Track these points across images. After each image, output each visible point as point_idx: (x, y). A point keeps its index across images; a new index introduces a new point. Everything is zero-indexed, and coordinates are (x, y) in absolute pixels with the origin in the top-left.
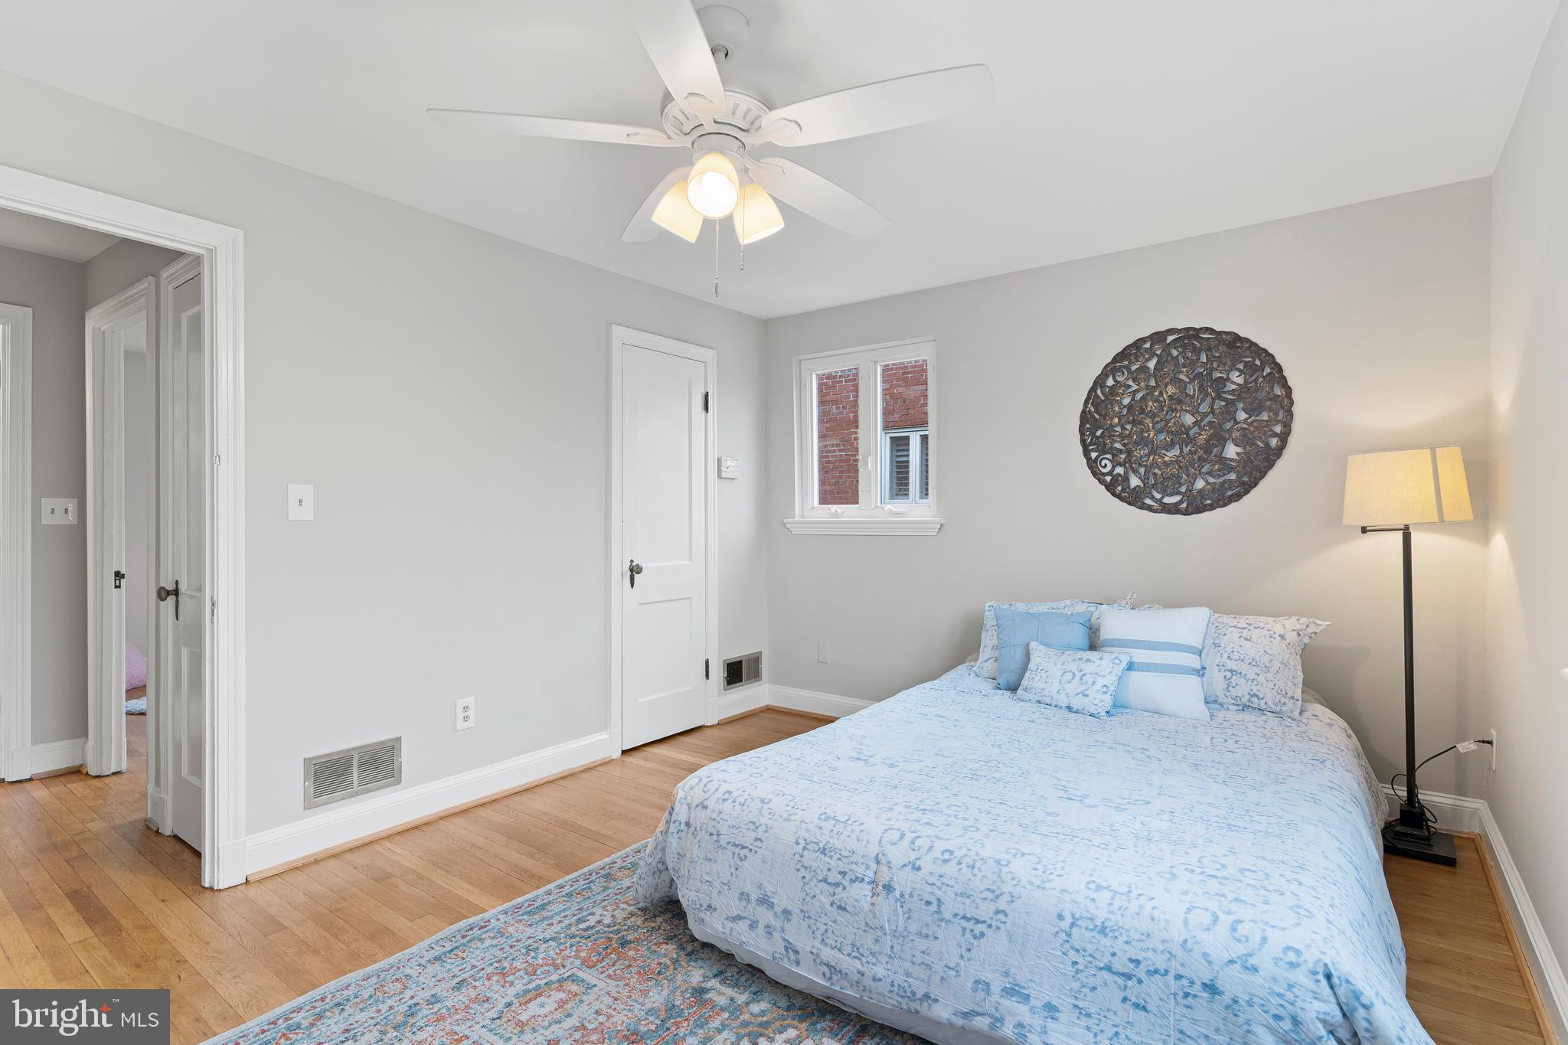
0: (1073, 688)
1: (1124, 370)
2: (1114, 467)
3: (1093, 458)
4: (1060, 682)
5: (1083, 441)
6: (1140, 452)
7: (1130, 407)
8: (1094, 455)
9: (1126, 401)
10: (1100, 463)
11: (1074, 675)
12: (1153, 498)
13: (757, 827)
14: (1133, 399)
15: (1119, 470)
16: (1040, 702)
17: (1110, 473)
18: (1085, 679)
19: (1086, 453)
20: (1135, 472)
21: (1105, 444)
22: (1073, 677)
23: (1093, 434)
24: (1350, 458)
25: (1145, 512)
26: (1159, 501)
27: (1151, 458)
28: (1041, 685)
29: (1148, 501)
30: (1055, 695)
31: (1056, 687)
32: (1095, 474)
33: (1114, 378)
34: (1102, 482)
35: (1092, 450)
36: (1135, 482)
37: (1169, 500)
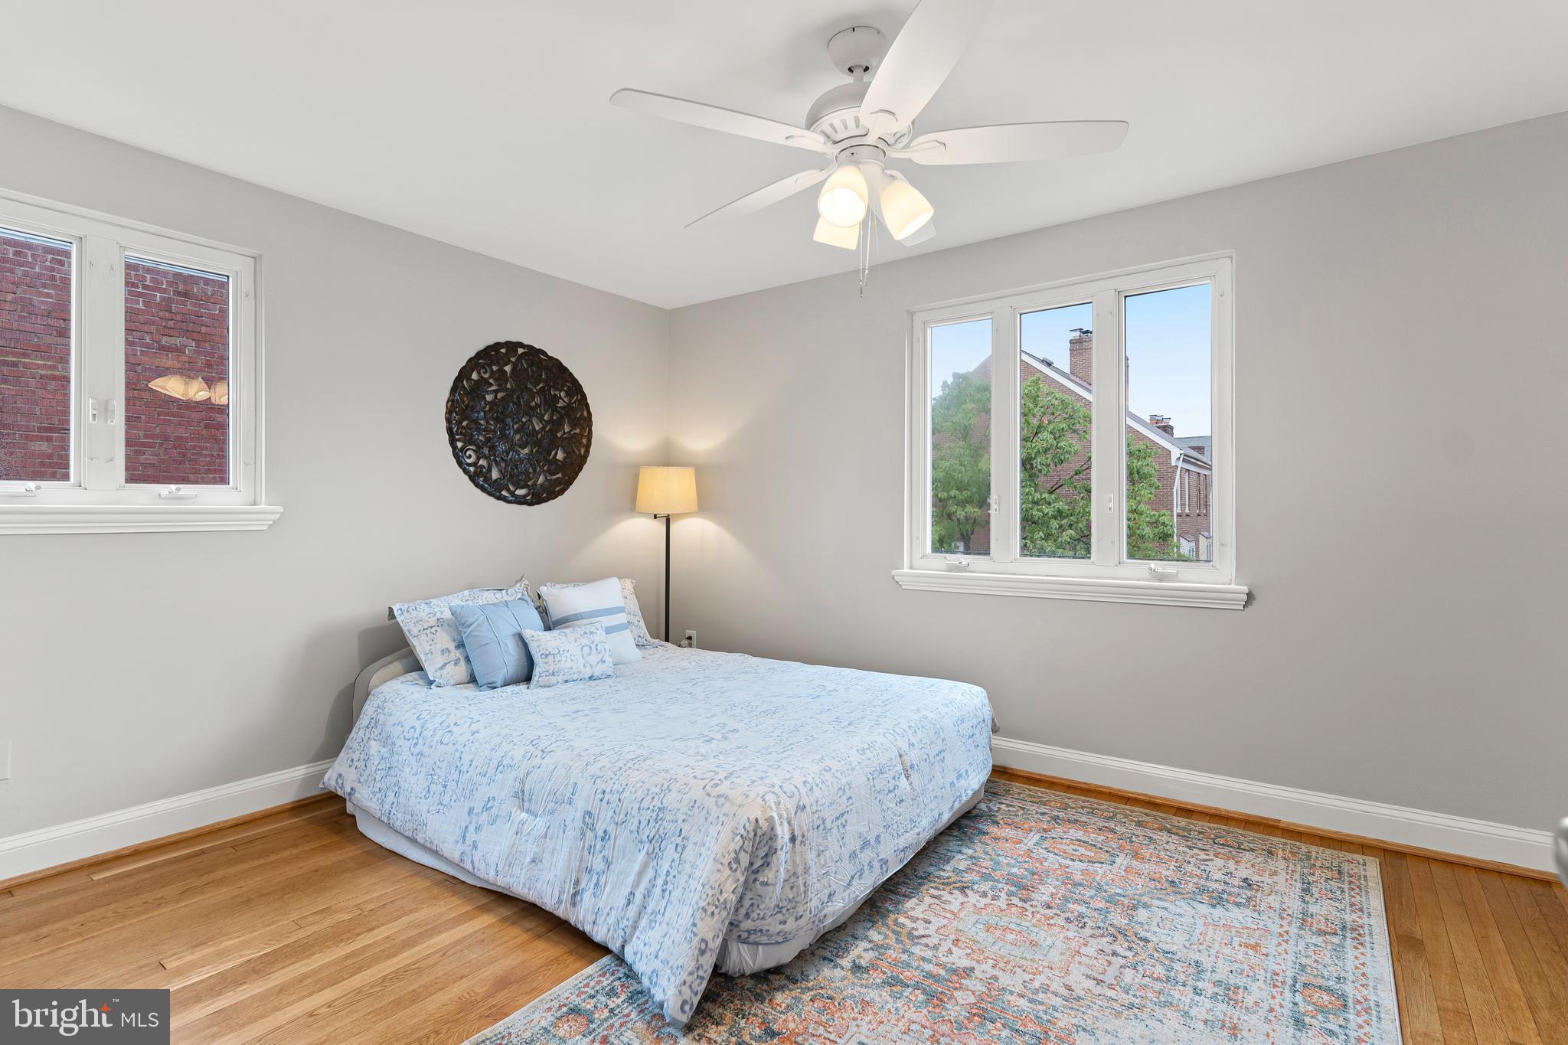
0: (594, 659)
1: (487, 367)
2: (478, 459)
3: (459, 447)
4: (583, 656)
5: (449, 430)
6: (501, 447)
7: (493, 403)
8: (459, 445)
9: (489, 398)
10: (465, 453)
11: (590, 647)
12: (508, 490)
13: (844, 790)
14: (496, 397)
15: (482, 462)
16: (566, 681)
17: (475, 464)
18: (599, 647)
19: (453, 442)
20: (497, 464)
21: (472, 436)
22: (591, 649)
23: (459, 423)
24: (642, 470)
25: (501, 502)
26: (512, 494)
27: (511, 454)
28: (569, 664)
29: (504, 493)
30: (582, 669)
31: (581, 662)
32: (460, 464)
33: (479, 373)
34: (465, 471)
35: (459, 440)
36: (495, 475)
37: (520, 492)
